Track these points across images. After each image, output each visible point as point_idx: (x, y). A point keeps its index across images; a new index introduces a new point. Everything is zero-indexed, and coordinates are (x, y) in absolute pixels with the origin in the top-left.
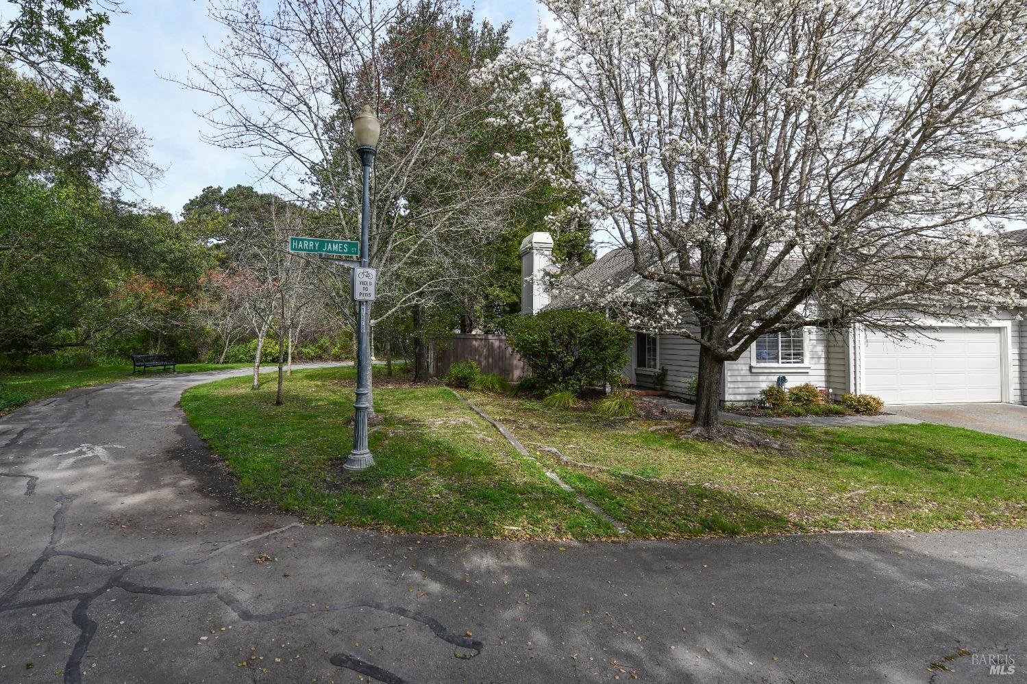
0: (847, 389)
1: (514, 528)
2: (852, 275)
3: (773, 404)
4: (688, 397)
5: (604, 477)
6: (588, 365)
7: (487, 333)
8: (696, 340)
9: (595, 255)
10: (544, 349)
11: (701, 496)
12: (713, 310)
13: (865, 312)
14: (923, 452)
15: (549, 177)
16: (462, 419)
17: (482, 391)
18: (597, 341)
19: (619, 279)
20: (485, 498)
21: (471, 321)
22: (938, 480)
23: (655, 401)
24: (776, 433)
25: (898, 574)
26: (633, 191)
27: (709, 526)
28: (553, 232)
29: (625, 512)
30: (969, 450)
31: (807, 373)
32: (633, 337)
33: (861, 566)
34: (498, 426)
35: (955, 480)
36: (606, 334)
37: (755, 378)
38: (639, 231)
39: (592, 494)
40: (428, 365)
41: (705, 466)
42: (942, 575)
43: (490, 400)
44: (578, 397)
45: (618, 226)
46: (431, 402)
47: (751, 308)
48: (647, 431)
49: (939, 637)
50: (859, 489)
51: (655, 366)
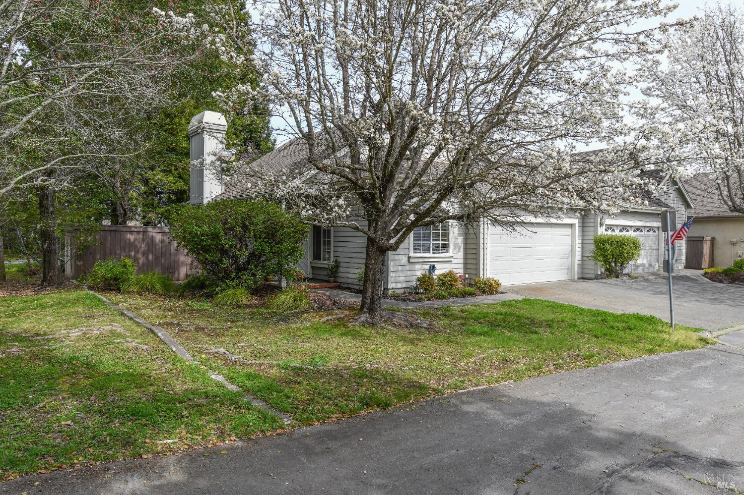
0: (478, 274)
1: (169, 441)
2: (482, 178)
3: (426, 290)
4: (357, 287)
5: (274, 371)
6: (263, 258)
7: (147, 224)
8: (364, 232)
9: (274, 144)
10: (215, 243)
11: (361, 377)
12: (378, 203)
13: (489, 209)
14: (523, 320)
15: (217, 48)
16: (108, 328)
17: (138, 293)
18: (272, 234)
19: (295, 170)
20: (135, 414)
21: (124, 210)
22: (530, 341)
23: (328, 293)
24: (425, 314)
25: (501, 417)
26: (309, 79)
27: (366, 403)
28: (225, 113)
29: (291, 403)
30: (551, 316)
31: (451, 261)
32: (309, 230)
33: (478, 415)
34: (157, 331)
35: (541, 339)
36: (282, 226)
37: (412, 267)
38: (314, 122)
39: (260, 391)
40: (62, 266)
41: (367, 350)
42: (527, 412)
43: (148, 302)
44: (253, 294)
45: (294, 114)
46: (65, 310)
47: (409, 203)
48: (319, 322)
49: (522, 458)
50: (481, 354)
51: (329, 259)
